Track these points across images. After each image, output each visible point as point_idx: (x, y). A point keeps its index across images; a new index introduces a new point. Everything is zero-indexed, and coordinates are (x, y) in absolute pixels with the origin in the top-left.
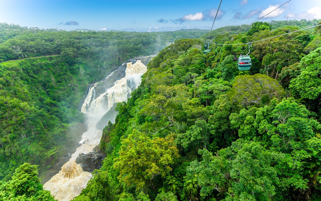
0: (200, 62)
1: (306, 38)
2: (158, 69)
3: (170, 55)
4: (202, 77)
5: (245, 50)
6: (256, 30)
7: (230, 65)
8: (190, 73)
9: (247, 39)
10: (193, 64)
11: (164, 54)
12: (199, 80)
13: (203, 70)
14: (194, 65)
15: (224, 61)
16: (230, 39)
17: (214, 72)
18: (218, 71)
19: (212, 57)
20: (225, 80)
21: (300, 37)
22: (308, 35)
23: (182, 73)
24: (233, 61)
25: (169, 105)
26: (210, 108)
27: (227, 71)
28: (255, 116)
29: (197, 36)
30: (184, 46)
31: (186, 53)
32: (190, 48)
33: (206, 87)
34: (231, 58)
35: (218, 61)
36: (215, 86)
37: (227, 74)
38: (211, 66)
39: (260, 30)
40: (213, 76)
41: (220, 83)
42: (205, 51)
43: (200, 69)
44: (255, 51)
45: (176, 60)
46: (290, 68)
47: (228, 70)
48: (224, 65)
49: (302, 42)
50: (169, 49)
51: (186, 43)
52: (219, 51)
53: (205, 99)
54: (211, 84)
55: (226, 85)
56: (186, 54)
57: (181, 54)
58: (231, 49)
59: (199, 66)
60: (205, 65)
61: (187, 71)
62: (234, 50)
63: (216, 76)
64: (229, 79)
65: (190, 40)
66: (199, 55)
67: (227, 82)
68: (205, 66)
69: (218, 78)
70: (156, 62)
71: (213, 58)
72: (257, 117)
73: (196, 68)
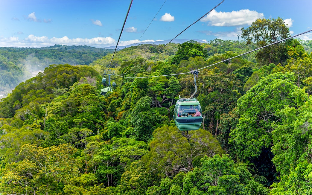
0: (95, 110)
1: (248, 71)
2: (14, 121)
3: (36, 96)
4: (98, 136)
5: (169, 88)
6: (185, 56)
7: (146, 114)
8: (76, 129)
9: (171, 71)
10: (81, 112)
11: (25, 92)
12: (94, 141)
13: (100, 124)
14: (84, 115)
15: (135, 107)
16: (146, 69)
17: (121, 126)
18: (127, 125)
19: (117, 101)
20: (139, 140)
21: (241, 70)
22: (250, 68)
23: (62, 129)
24: (151, 107)
25: (42, 179)
26: (114, 189)
27: (142, 124)
28: (181, 185)
29: (86, 61)
30: (64, 78)
31: (67, 93)
32: (76, 83)
33: (107, 152)
34: (148, 101)
35: (128, 108)
36: (122, 150)
37: (143, 129)
38: (114, 116)
39: (190, 56)
40: (119, 134)
41: (130, 145)
42: (103, 90)
43: (95, 123)
44: (184, 90)
45: (49, 104)
46: (230, 116)
47: (144, 122)
48: (137, 113)
49: (243, 77)
50: (33, 82)
51: (67, 73)
52: (128, 90)
53: (106, 174)
54: (115, 148)
55: (141, 147)
56: (69, 95)
57: (59, 93)
58: (147, 87)
59: (93, 117)
60: (105, 115)
61: (72, 125)
62: (152, 89)
63: (124, 133)
64: (147, 138)
65: (75, 68)
66: (93, 96)
67: (142, 143)
68: (103, 116)
69: (128, 136)
70: (8, 107)
71: (119, 103)
72: (184, 185)
73: (87, 120)
